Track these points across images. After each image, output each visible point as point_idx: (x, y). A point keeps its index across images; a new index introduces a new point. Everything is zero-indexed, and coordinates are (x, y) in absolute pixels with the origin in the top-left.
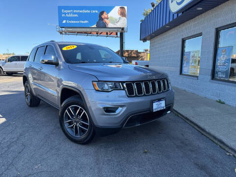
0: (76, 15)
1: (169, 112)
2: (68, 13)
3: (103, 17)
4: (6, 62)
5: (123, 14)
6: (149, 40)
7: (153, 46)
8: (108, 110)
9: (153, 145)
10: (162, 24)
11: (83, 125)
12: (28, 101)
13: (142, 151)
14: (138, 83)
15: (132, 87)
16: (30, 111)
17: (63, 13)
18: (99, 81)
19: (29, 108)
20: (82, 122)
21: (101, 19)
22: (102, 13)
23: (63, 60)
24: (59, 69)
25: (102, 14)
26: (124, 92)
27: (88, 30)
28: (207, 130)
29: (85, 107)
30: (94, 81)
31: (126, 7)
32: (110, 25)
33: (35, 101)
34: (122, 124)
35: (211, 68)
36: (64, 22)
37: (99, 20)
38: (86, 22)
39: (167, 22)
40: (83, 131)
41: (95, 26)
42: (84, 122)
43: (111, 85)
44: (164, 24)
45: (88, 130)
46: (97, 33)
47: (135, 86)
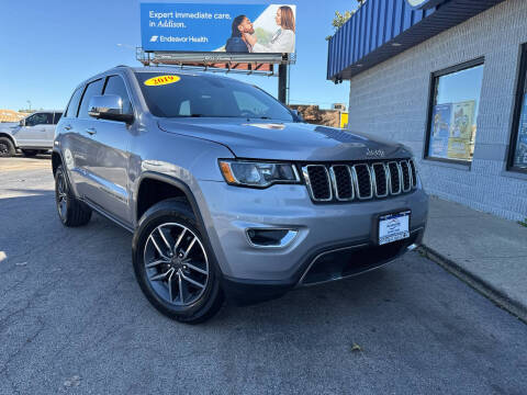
0: (181, 25)
1: (414, 246)
2: (163, 20)
3: (241, 28)
4: (21, 126)
5: (286, 22)
6: (347, 79)
7: (357, 93)
8: (259, 237)
9: (374, 331)
10: (384, 39)
11: (194, 274)
12: (63, 212)
13: (345, 347)
14: (341, 168)
15: (325, 178)
16: (67, 235)
17: (152, 20)
18: (237, 159)
19: (66, 229)
20: (189, 265)
21: (237, 33)
22: (239, 20)
23: (146, 108)
24: (135, 133)
25: (239, 23)
26: (302, 188)
27: (207, 57)
28: (510, 296)
29: (198, 227)
30: (224, 159)
31: (293, 8)
32: (257, 48)
33: (80, 213)
34: (297, 276)
35: (505, 141)
36: (154, 39)
37: (233, 35)
38: (203, 39)
39: (397, 33)
40: (193, 290)
41: (222, 49)
42: (195, 268)
43: (268, 172)
44: (388, 39)
45: (204, 287)
46: (227, 66)
47: (332, 176)
